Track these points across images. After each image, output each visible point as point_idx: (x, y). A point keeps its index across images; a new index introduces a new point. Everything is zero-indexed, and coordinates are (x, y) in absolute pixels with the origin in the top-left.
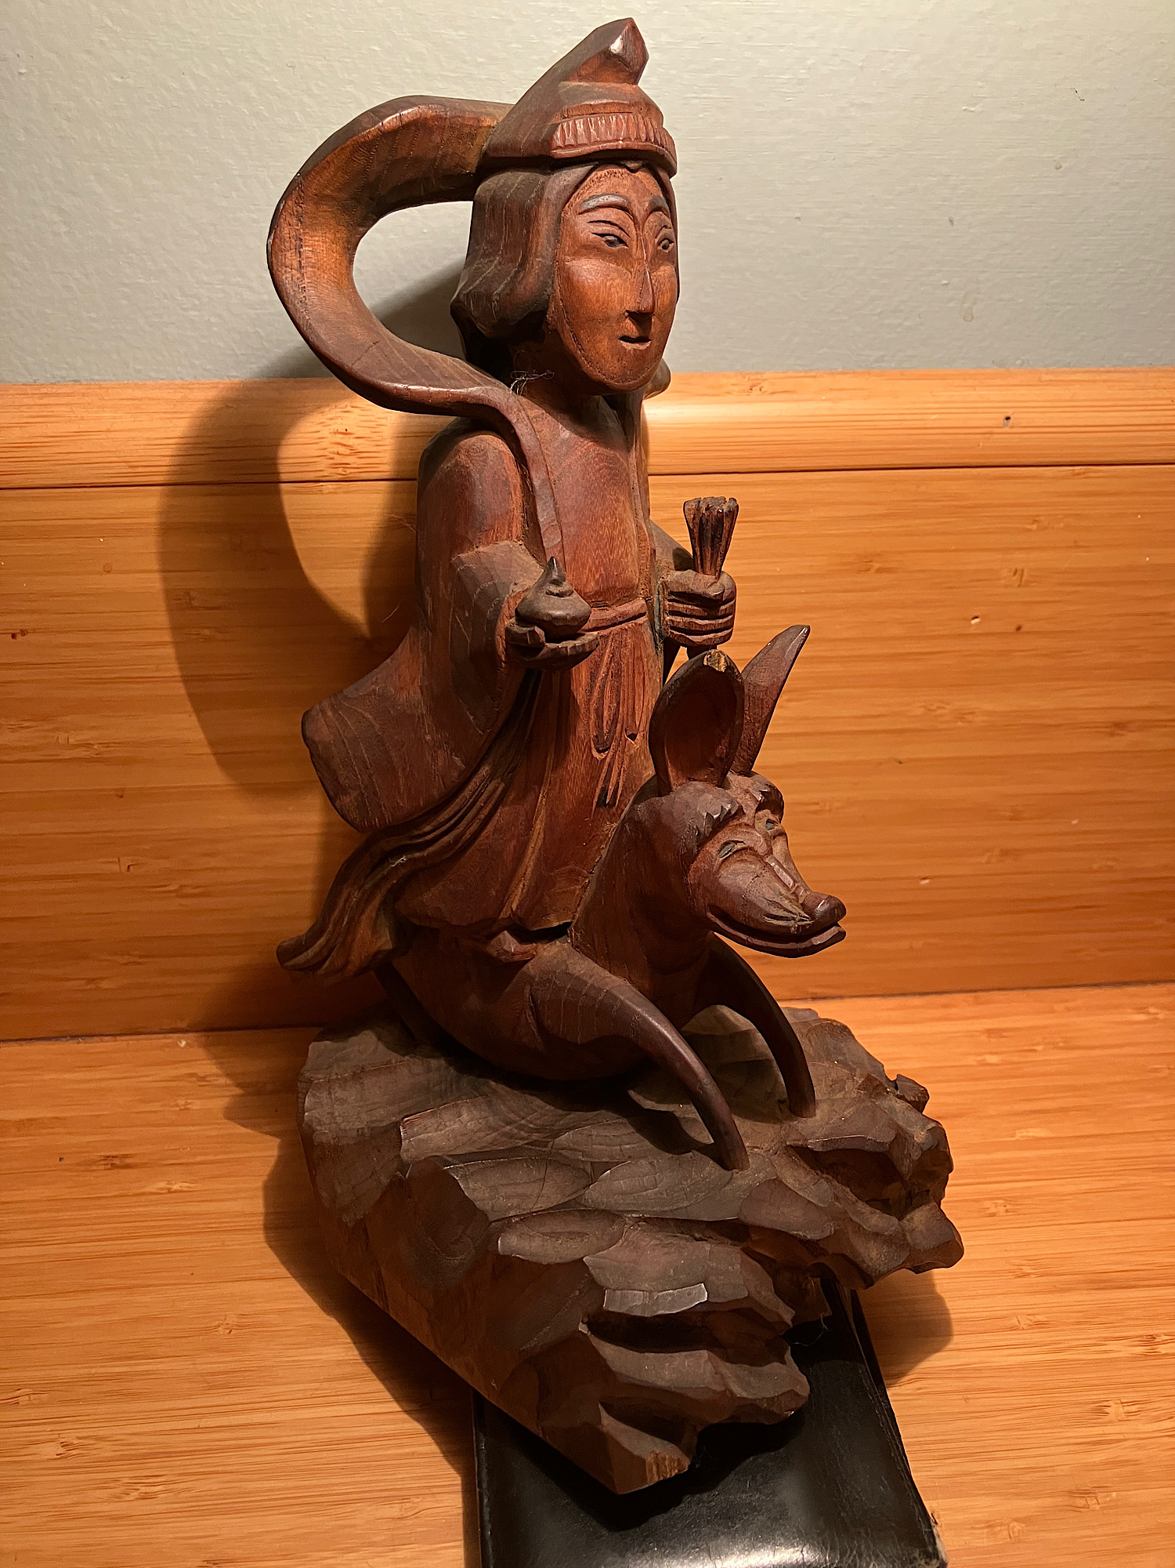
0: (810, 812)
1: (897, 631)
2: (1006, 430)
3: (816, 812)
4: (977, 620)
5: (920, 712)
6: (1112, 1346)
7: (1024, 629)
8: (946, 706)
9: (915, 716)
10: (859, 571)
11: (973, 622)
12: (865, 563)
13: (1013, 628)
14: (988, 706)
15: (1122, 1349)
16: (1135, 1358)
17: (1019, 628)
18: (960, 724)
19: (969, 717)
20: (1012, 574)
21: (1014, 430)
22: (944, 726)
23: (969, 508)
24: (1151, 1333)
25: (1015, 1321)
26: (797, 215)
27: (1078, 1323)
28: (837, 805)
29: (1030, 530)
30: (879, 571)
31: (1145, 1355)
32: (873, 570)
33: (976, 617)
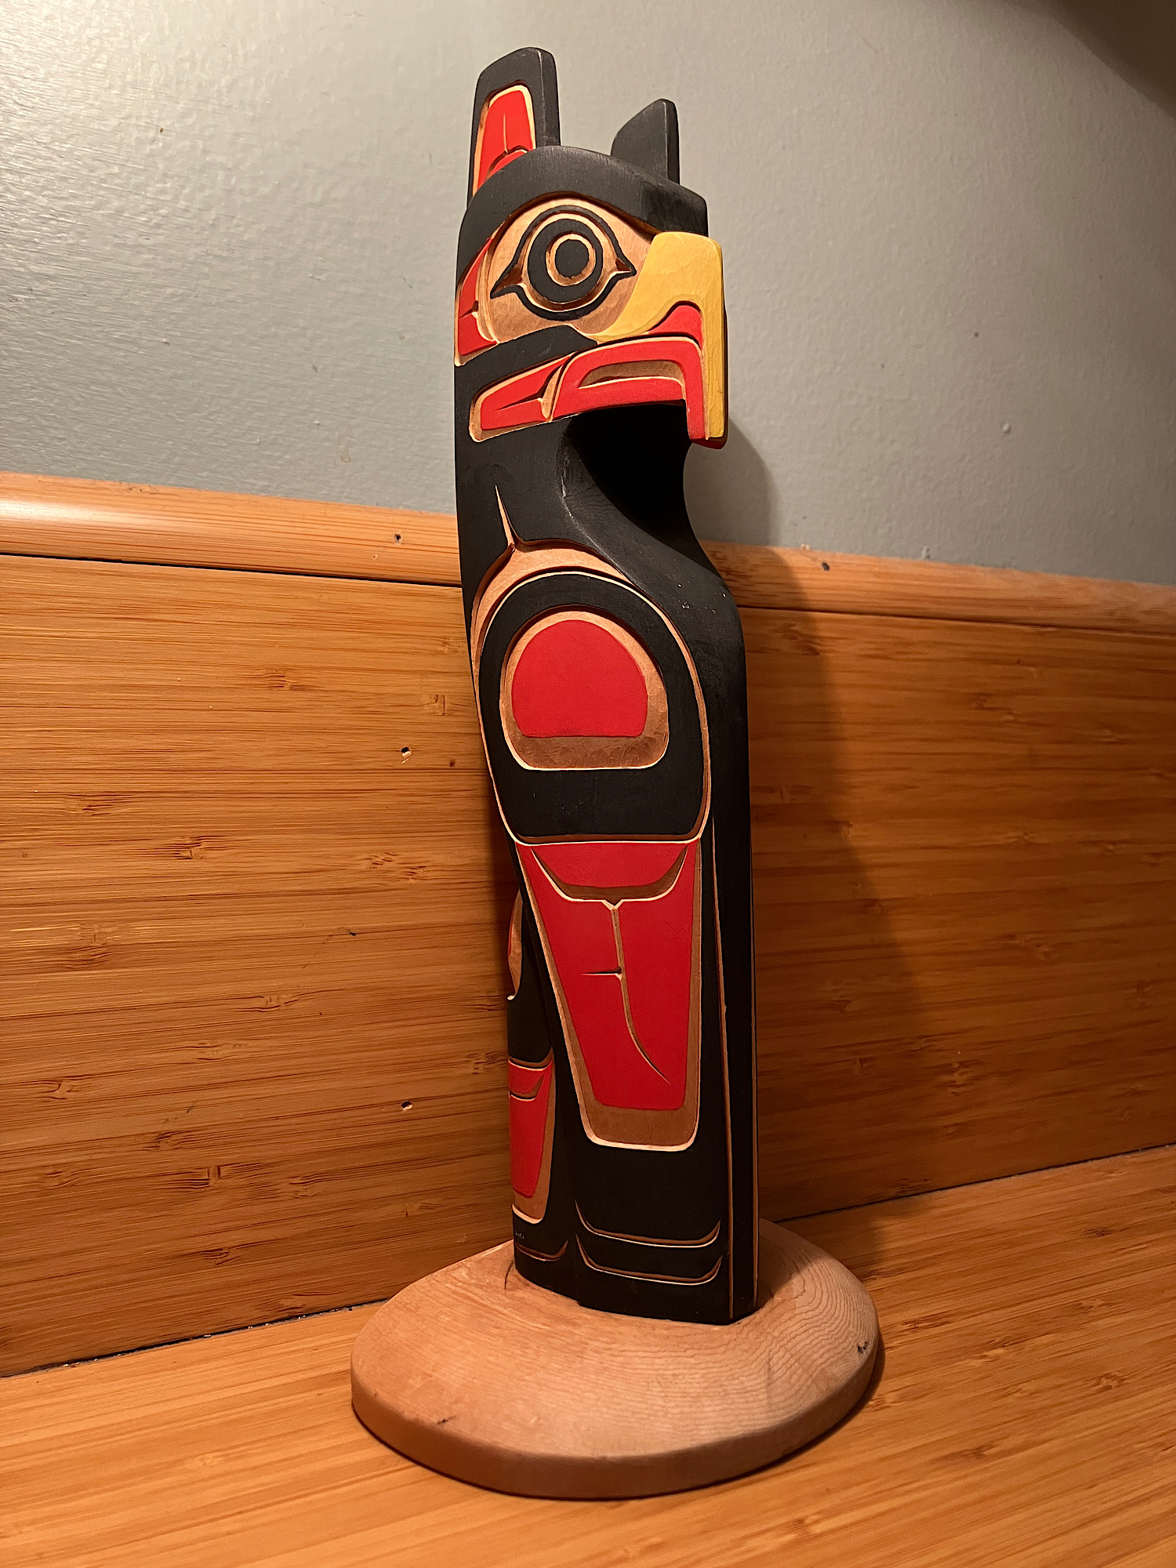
0: (253, 1010)
1: (324, 762)
2: (398, 545)
3: (261, 1010)
4: (407, 753)
5: (365, 865)
6: (752, 1543)
7: (456, 766)
8: (393, 858)
9: (362, 872)
10: (271, 687)
11: (404, 755)
12: (276, 679)
13: (448, 763)
14: (440, 859)
15: (768, 1544)
16: (786, 1548)
17: (452, 764)
18: (412, 881)
19: (420, 872)
20: (434, 701)
21: (404, 546)
22: (397, 884)
23: (377, 623)
24: (799, 1515)
25: (621, 1553)
26: (164, 340)
27: (704, 1532)
28: (286, 997)
29: (441, 653)
30: (293, 688)
31: (797, 1542)
32: (286, 687)
33: (405, 750)
